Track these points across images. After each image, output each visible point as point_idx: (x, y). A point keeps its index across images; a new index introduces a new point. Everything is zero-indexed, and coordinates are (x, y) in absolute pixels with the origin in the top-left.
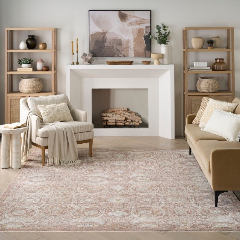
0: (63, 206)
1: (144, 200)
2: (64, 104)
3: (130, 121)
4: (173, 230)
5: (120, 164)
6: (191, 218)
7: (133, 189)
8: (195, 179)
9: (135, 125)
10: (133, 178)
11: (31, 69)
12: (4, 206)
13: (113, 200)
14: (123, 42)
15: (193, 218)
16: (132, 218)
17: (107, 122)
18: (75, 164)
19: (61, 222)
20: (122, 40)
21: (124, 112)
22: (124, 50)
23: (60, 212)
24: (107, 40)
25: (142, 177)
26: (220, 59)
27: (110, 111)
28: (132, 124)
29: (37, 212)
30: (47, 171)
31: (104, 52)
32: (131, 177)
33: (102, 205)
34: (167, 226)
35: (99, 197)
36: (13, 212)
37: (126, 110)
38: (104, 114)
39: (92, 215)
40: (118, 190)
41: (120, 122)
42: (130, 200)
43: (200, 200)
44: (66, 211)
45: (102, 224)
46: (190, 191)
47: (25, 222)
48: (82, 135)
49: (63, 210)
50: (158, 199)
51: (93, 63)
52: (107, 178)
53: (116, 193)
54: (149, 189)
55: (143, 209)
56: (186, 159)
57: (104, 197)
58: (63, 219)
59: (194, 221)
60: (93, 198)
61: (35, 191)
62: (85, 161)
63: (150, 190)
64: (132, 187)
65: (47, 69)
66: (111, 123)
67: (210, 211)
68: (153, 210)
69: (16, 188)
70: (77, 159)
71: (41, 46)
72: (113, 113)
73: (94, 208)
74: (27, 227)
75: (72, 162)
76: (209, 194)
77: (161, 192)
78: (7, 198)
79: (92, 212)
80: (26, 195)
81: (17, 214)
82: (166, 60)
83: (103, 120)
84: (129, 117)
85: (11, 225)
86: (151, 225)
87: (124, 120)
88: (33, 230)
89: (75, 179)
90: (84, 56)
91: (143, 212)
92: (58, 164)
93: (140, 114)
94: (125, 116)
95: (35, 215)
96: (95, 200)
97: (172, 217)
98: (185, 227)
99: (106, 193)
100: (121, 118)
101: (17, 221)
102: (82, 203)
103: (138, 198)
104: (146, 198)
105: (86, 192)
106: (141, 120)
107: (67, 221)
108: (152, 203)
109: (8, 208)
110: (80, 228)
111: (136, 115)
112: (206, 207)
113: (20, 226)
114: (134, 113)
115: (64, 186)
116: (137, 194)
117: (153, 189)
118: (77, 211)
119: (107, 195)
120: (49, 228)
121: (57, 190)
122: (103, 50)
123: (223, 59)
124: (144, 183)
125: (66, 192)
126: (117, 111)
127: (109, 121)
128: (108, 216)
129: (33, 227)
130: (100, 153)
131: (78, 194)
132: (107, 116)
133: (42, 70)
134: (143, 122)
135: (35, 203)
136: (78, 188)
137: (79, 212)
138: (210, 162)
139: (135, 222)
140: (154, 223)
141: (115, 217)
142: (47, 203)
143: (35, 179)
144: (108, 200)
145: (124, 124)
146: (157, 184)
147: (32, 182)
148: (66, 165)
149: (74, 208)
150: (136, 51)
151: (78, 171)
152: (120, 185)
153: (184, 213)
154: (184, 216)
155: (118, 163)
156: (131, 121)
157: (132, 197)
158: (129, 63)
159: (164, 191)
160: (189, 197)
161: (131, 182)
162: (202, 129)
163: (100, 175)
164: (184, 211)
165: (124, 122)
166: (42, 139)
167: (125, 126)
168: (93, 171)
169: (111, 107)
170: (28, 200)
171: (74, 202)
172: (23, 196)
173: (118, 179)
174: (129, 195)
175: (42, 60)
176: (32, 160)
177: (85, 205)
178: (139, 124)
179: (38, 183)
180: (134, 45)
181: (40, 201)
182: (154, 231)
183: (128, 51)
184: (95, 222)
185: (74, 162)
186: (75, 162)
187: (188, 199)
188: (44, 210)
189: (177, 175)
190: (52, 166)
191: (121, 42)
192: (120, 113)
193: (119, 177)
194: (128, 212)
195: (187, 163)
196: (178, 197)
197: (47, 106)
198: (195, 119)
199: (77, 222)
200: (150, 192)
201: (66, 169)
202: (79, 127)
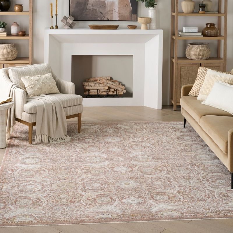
0: (71, 193)
1: (155, 183)
2: (49, 75)
3: (113, 90)
4: (197, 218)
5: (114, 141)
6: (212, 203)
7: (138, 169)
8: (200, 157)
9: (119, 95)
10: (134, 157)
11: (5, 33)
12: (4, 195)
13: (122, 184)
14: (107, 4)
15: (214, 204)
16: (150, 206)
17: (89, 92)
18: (65, 141)
19: (74, 212)
20: (106, 2)
21: (107, 81)
22: (108, 13)
23: (70, 200)
24: (89, 2)
25: (143, 155)
26: (211, 24)
27: (92, 80)
28: (115, 93)
29: (44, 200)
30: (36, 150)
31: (87, 15)
32: (131, 156)
33: (112, 190)
34: (190, 214)
35: (105, 181)
36: (17, 203)
37: (109, 79)
38: (85, 83)
39: (106, 203)
40: (123, 171)
41: (103, 92)
42: (140, 183)
43: (213, 182)
44: (75, 199)
45: (120, 213)
46: (200, 171)
47: (36, 214)
48: (71, 109)
49: (72, 198)
50: (169, 181)
51: (74, 27)
52: (106, 157)
53: (122, 175)
54: (155, 170)
55: (158, 194)
56: (182, 133)
57: (111, 181)
58: (76, 209)
59: (216, 206)
60: (99, 183)
61: (32, 176)
62: (75, 137)
63: (158, 171)
64: (137, 168)
65: (23, 33)
66: (93, 92)
67: (228, 194)
68: (169, 194)
69: (10, 172)
70: (66, 135)
71: (17, 8)
72: (95, 82)
73: (105, 194)
74: (40, 220)
75: (61, 140)
76: (220, 174)
77: (169, 173)
78: (4, 185)
79: (105, 200)
80: (24, 181)
81: (23, 204)
82: (153, 25)
83: (85, 90)
84: (112, 87)
85: (20, 219)
86: (173, 212)
87: (107, 90)
88: (47, 223)
89: (72, 160)
90: (64, 20)
91: (158, 198)
92: (47, 141)
93: (124, 83)
94: (108, 85)
95: (44, 205)
96: (102, 184)
97: (191, 203)
98: (209, 214)
99: (112, 176)
100: (104, 88)
101: (26, 213)
102: (90, 188)
103: (148, 181)
104: (157, 181)
105: (90, 175)
106: (125, 89)
107: (81, 211)
108: (165, 187)
109: (10, 197)
110: (99, 219)
111: (119, 84)
112: (222, 189)
113: (31, 219)
114: (118, 82)
115: (63, 168)
116: (146, 176)
117: (160, 170)
118: (88, 199)
119: (114, 179)
120: (64, 221)
121: (56, 174)
122: (85, 13)
123: (214, 25)
124: (147, 162)
125: (67, 176)
126: (99, 80)
127: (91, 91)
128: (123, 204)
129: (46, 220)
130: (88, 127)
131: (82, 178)
132: (89, 86)
133: (17, 35)
134: (127, 92)
135: (38, 191)
136: (79, 171)
137: (90, 200)
138: (227, 143)
139: (155, 209)
140: (175, 210)
141: (131, 205)
142: (51, 190)
143: (27, 161)
144: (116, 184)
145: (107, 93)
146: (162, 164)
147: (25, 164)
148: (56, 143)
149: (83, 195)
150: (121, 15)
151: (71, 149)
152: (124, 166)
153: (202, 197)
154: (203, 201)
155: (112, 139)
156: (115, 91)
157: (141, 180)
158: (114, 28)
159: (173, 172)
160: (201, 178)
161: (133, 162)
162: (202, 103)
163: (97, 154)
164: (202, 195)
165: (107, 92)
166: (29, 115)
167: (108, 96)
168: (88, 149)
169: (94, 75)
170: (29, 187)
171: (80, 188)
172: (21, 182)
173: (119, 159)
174: (137, 178)
175: (17, 23)
176: (16, 138)
177: (94, 192)
178: (123, 93)
179: (32, 166)
180: (119, 8)
181: (42, 188)
182: (178, 220)
183: (112, 14)
184: (112, 211)
185: (63, 139)
186: (65, 139)
187: (201, 181)
188: (51, 198)
189: (179, 152)
190: (40, 144)
191: (105, 3)
192: (103, 82)
193: (118, 156)
194: (143, 198)
195: (185, 138)
196: (189, 178)
197: (32, 78)
198: (192, 90)
199: (93, 212)
200: (158, 174)
201: (58, 148)
202: (68, 101)
